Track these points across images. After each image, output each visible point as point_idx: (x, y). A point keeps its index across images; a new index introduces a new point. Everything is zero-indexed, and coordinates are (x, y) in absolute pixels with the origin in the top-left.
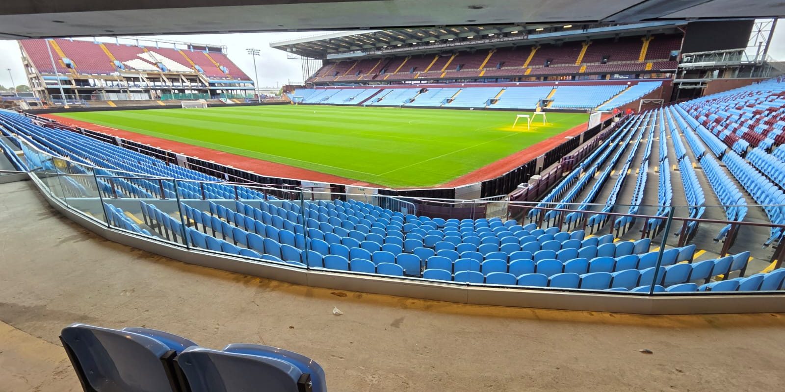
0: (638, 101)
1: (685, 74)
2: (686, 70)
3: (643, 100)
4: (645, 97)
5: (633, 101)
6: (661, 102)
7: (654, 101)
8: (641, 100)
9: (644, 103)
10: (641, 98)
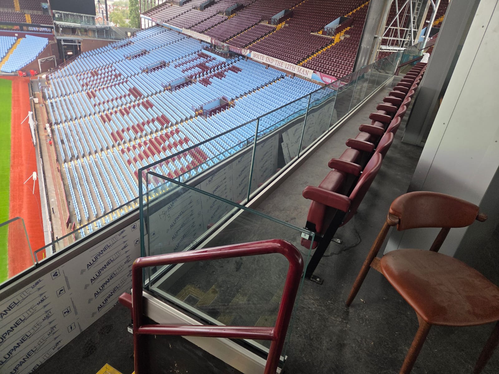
0: (35, 62)
1: (61, 31)
2: (61, 27)
3: (40, 60)
4: (41, 55)
5: (32, 61)
6: (54, 59)
7: (48, 58)
8: (39, 60)
9: (41, 62)
10: (38, 58)
